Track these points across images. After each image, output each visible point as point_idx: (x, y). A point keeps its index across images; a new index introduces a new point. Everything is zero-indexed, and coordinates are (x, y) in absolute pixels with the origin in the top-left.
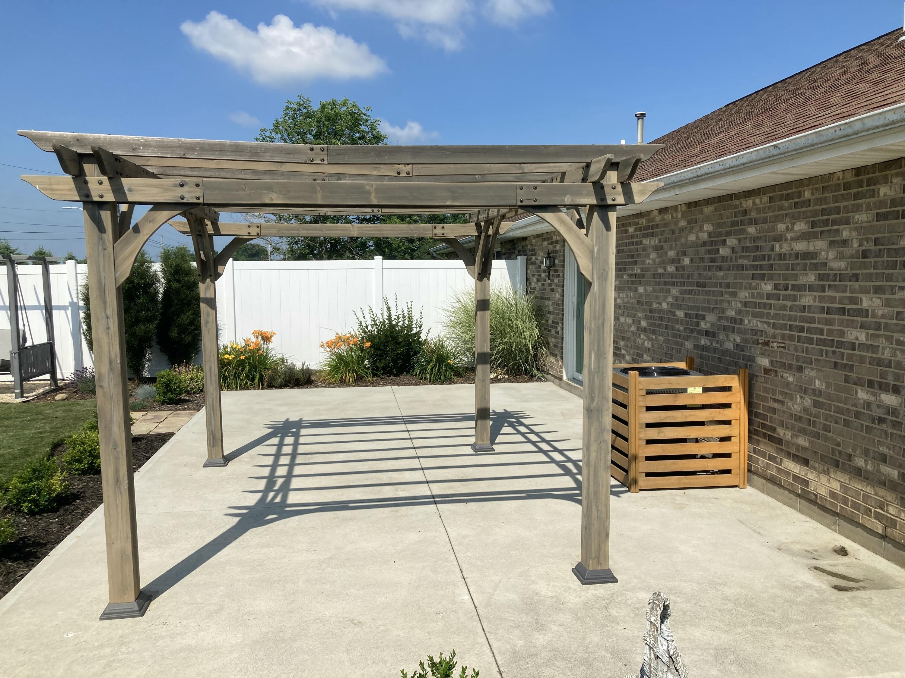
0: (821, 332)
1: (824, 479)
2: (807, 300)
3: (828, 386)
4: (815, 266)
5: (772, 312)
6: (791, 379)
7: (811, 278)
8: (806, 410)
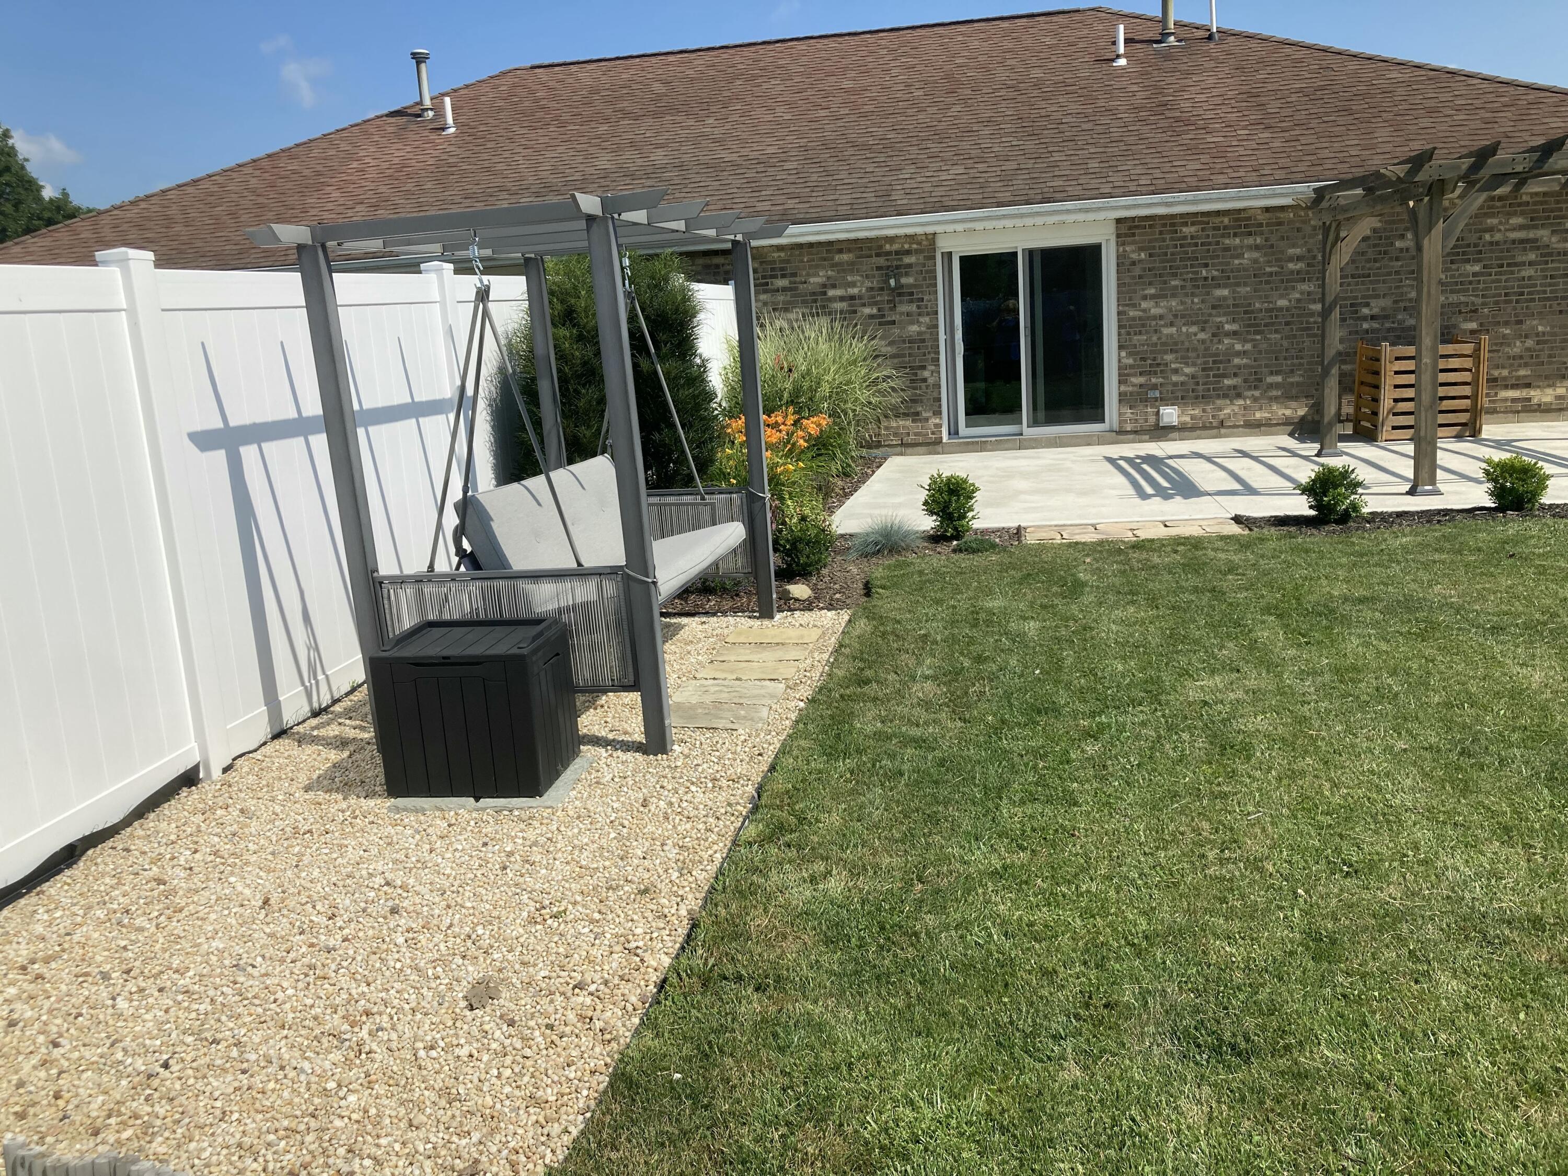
0: (1545, 292)
1: (1549, 391)
2: (1528, 272)
3: (1552, 327)
4: (1538, 248)
5: (1481, 286)
6: (1508, 331)
7: (1532, 256)
8: (1528, 349)
